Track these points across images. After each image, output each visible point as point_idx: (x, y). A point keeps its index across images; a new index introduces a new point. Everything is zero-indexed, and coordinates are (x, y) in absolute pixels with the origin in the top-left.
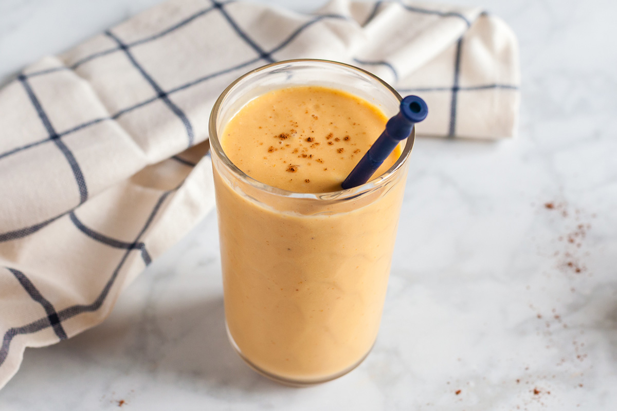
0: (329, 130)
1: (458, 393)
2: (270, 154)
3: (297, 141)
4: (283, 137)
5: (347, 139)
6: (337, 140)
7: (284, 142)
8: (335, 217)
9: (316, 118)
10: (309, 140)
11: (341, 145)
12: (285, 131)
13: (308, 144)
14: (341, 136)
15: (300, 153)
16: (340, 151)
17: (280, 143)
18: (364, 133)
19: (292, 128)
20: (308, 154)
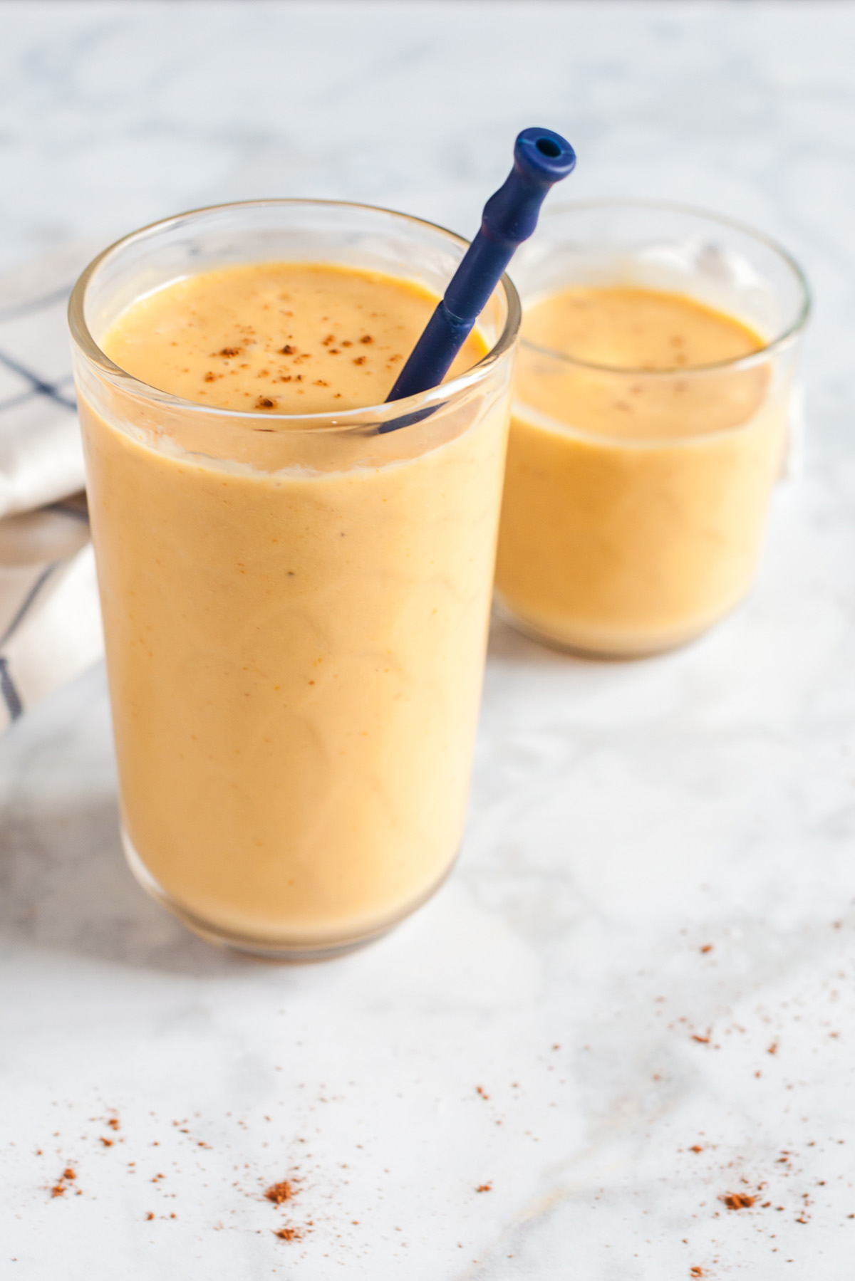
0: (325, 331)
1: (706, 950)
2: (209, 385)
3: (262, 356)
4: (227, 353)
5: (366, 340)
6: (346, 344)
7: (233, 362)
8: (391, 470)
9: (290, 314)
10: (287, 351)
11: (360, 350)
12: (230, 344)
13: (287, 360)
14: (354, 335)
15: (274, 375)
16: (360, 361)
17: (227, 364)
18: (401, 328)
19: (244, 336)
20: (294, 373)
